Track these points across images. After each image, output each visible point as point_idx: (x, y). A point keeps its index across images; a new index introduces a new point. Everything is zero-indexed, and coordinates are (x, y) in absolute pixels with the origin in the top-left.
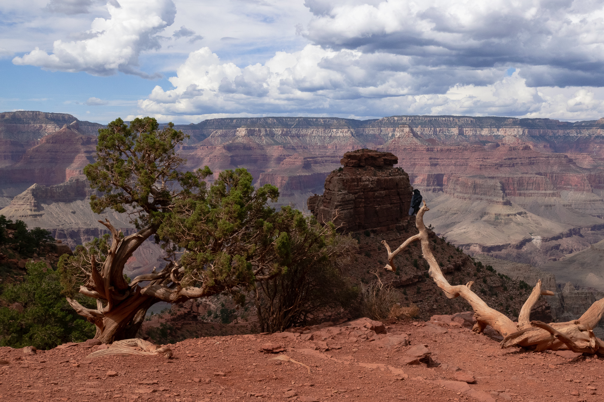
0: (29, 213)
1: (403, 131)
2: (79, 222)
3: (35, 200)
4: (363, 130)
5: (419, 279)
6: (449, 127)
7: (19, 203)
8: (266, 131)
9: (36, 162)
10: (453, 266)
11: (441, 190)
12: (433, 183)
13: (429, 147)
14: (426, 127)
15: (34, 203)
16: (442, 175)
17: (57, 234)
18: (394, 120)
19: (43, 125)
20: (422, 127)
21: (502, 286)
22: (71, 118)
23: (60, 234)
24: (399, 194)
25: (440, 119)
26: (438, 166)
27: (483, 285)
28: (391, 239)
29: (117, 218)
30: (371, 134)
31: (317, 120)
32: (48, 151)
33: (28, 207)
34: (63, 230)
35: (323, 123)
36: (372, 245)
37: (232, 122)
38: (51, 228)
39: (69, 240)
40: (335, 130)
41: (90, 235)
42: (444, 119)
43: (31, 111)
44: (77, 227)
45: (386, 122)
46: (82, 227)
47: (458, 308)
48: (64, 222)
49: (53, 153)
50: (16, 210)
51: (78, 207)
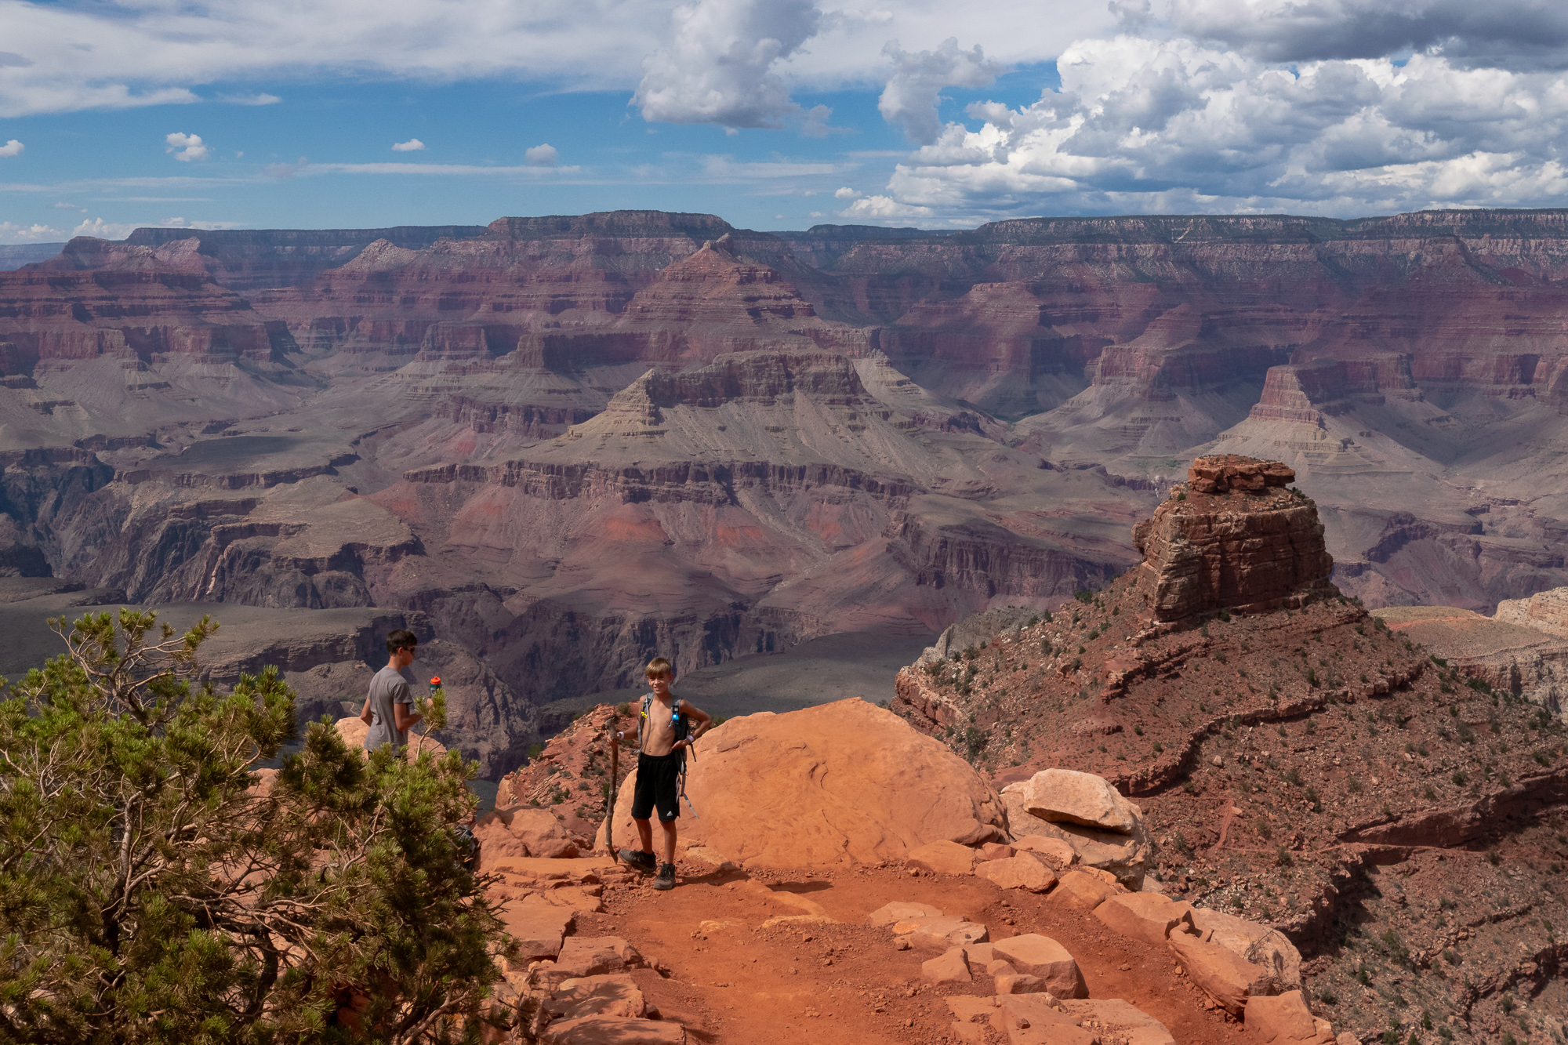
0: (641, 427)
1: (1440, 251)
2: (733, 448)
3: (652, 402)
4: (1346, 245)
5: (1314, 705)
6: (1562, 238)
7: (622, 408)
8: (1120, 249)
9: (651, 319)
10: (1389, 681)
11: (1531, 392)
12: (1512, 375)
13: (1504, 289)
14: (1503, 238)
15: (650, 408)
16: (1536, 358)
17: (691, 472)
18: (1424, 221)
19: (666, 239)
20: (1492, 237)
21: (1490, 722)
22: (721, 226)
23: (698, 472)
24: (1291, 542)
25: (1539, 218)
26: (1524, 335)
27: (1448, 719)
28: (1270, 626)
29: (804, 442)
30: (1364, 255)
31: (1238, 222)
32: (674, 297)
33: (639, 416)
34: (702, 466)
35: (1251, 227)
36: (1231, 639)
37: (1047, 227)
38: (681, 460)
39: (714, 484)
40: (1278, 246)
41: (752, 476)
42: (1550, 217)
43: (643, 211)
44: (729, 459)
45: (1402, 226)
46: (739, 458)
47: (1384, 765)
48: (703, 449)
49: (685, 302)
50: (616, 422)
51: (732, 416)
